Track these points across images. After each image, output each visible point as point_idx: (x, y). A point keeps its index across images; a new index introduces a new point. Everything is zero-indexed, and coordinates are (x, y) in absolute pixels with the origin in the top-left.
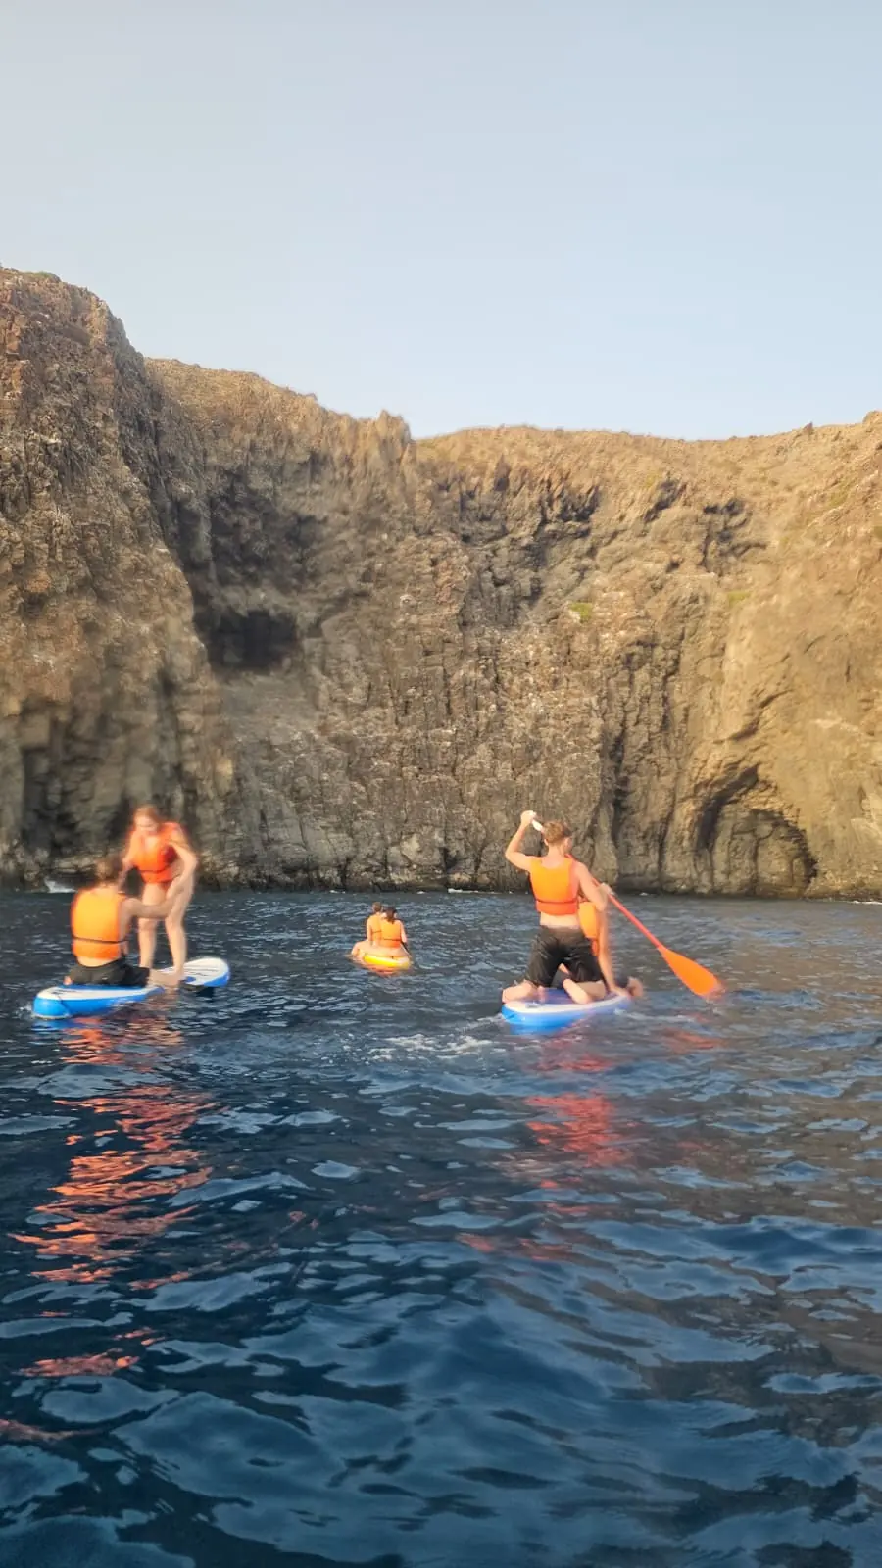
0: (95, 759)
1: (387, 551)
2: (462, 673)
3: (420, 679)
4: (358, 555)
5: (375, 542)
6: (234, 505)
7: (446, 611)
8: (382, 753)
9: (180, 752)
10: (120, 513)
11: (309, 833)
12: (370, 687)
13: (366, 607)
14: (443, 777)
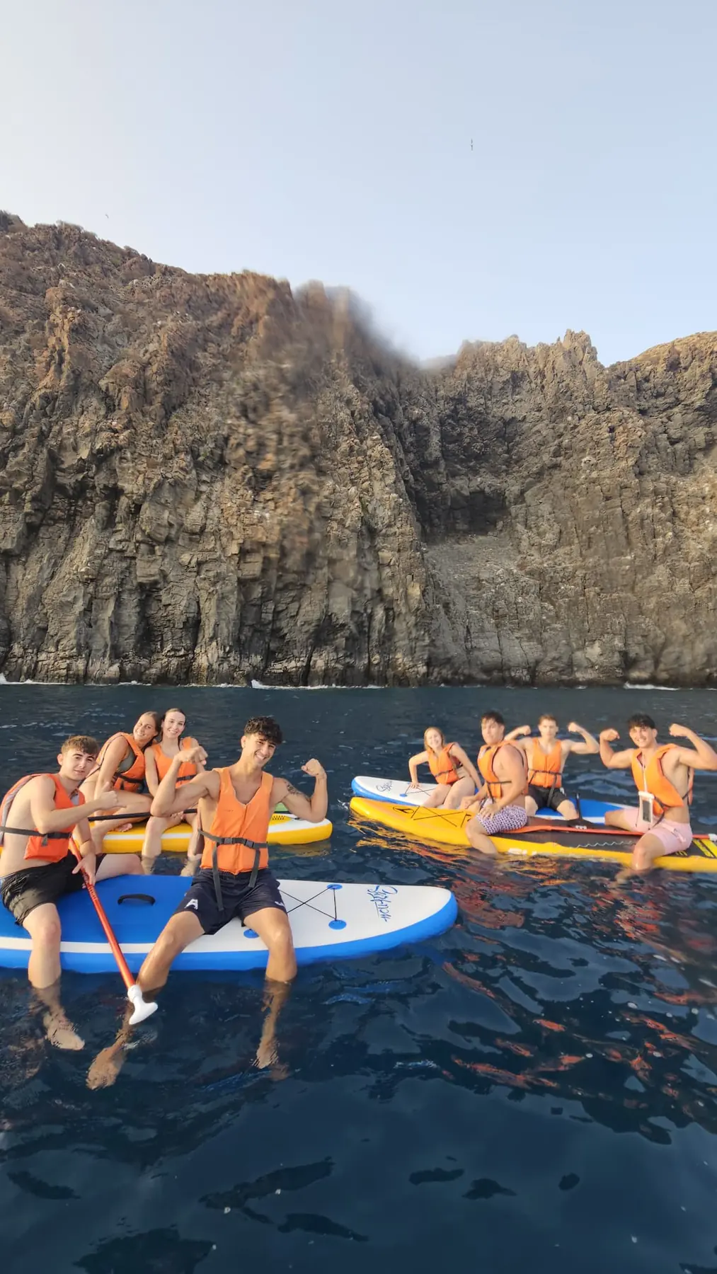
0: (304, 585)
1: (572, 428)
2: (638, 510)
3: (600, 518)
4: (550, 439)
5: (562, 425)
6: (458, 421)
7: (623, 464)
8: (569, 578)
9: (380, 580)
10: (343, 415)
11: (504, 642)
12: (561, 532)
13: (557, 475)
14: (623, 595)
